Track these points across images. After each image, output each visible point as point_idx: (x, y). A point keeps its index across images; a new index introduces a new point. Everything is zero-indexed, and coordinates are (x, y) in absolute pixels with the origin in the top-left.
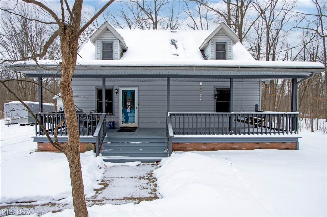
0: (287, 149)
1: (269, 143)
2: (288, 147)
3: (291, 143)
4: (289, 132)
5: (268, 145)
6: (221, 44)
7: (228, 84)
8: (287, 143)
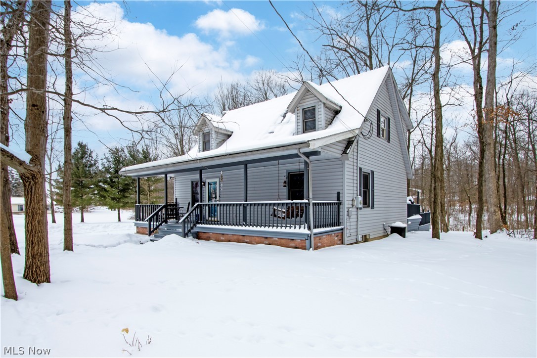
0: (296, 248)
1: (277, 239)
2: (298, 245)
3: (301, 240)
4: (297, 226)
5: (276, 241)
6: (309, 110)
7: (302, 166)
8: (296, 240)
